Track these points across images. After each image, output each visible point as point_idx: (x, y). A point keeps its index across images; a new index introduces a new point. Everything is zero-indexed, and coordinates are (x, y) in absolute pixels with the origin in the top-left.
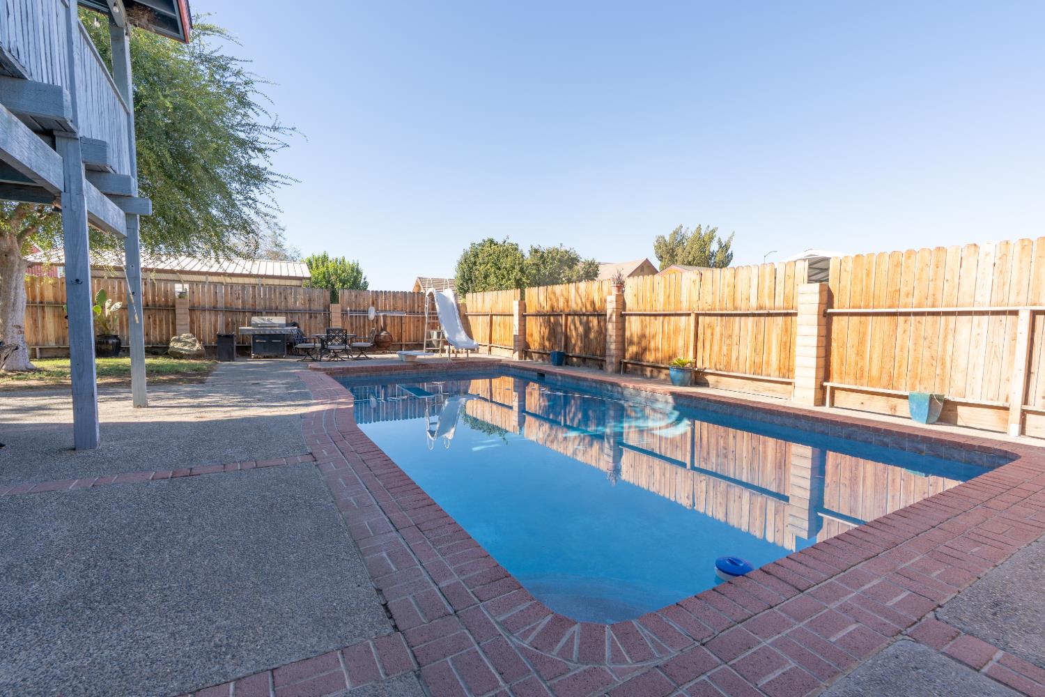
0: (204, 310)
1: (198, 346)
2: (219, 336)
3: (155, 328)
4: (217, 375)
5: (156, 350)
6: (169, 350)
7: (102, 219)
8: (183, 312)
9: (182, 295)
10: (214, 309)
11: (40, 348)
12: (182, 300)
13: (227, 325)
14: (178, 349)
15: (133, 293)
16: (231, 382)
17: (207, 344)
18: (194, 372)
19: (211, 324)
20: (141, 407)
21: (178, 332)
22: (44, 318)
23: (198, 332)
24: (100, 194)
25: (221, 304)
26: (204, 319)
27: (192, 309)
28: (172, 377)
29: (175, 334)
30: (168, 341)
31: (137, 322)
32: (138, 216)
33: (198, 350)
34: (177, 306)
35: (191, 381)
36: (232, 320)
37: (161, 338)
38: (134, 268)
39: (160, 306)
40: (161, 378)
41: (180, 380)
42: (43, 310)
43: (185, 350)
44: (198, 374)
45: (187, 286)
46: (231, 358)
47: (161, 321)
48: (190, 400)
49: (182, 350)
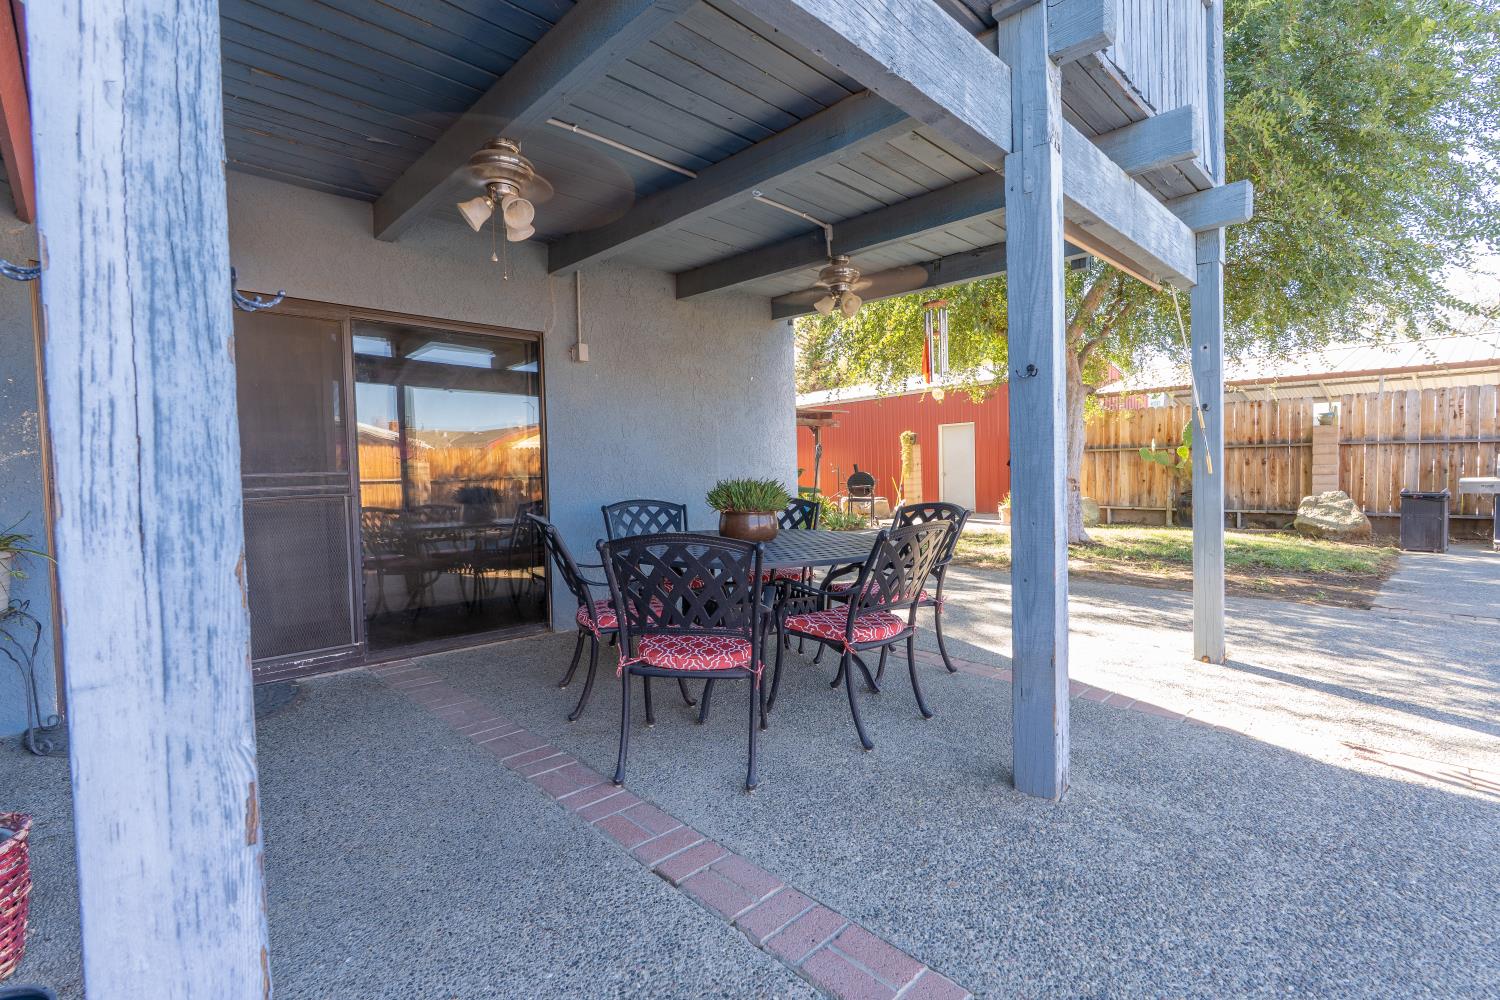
0: (1372, 444)
1: (1356, 516)
2: (1407, 497)
3: (1273, 481)
4: (1401, 588)
5: (1272, 519)
6: (1296, 522)
7: (1129, 236)
8: (1327, 449)
9: (1325, 421)
10: (1398, 442)
11: (1112, 510)
12: (1326, 428)
13: (1426, 473)
14: (1313, 519)
15: (1205, 407)
16: (1447, 618)
17: (1377, 513)
18: (1345, 574)
19: (1386, 471)
20: (1209, 662)
21: (1315, 488)
22: (1117, 467)
23: (1357, 487)
24: (1124, 179)
25: (1412, 430)
26: (1372, 463)
27: (1346, 445)
28: (1293, 581)
29: (1308, 492)
30: (1295, 505)
31: (1211, 471)
32: (1222, 232)
33: (1355, 524)
34: (1315, 439)
35: (1334, 598)
36: (1439, 462)
37: (1283, 499)
38: (1208, 350)
39: (1284, 442)
40: (1271, 580)
41: (1311, 592)
42: (1118, 457)
43: (1328, 523)
44: (1353, 582)
45: (1338, 404)
46: (1434, 544)
47: (1283, 469)
48: (1326, 662)
49: (1322, 522)
